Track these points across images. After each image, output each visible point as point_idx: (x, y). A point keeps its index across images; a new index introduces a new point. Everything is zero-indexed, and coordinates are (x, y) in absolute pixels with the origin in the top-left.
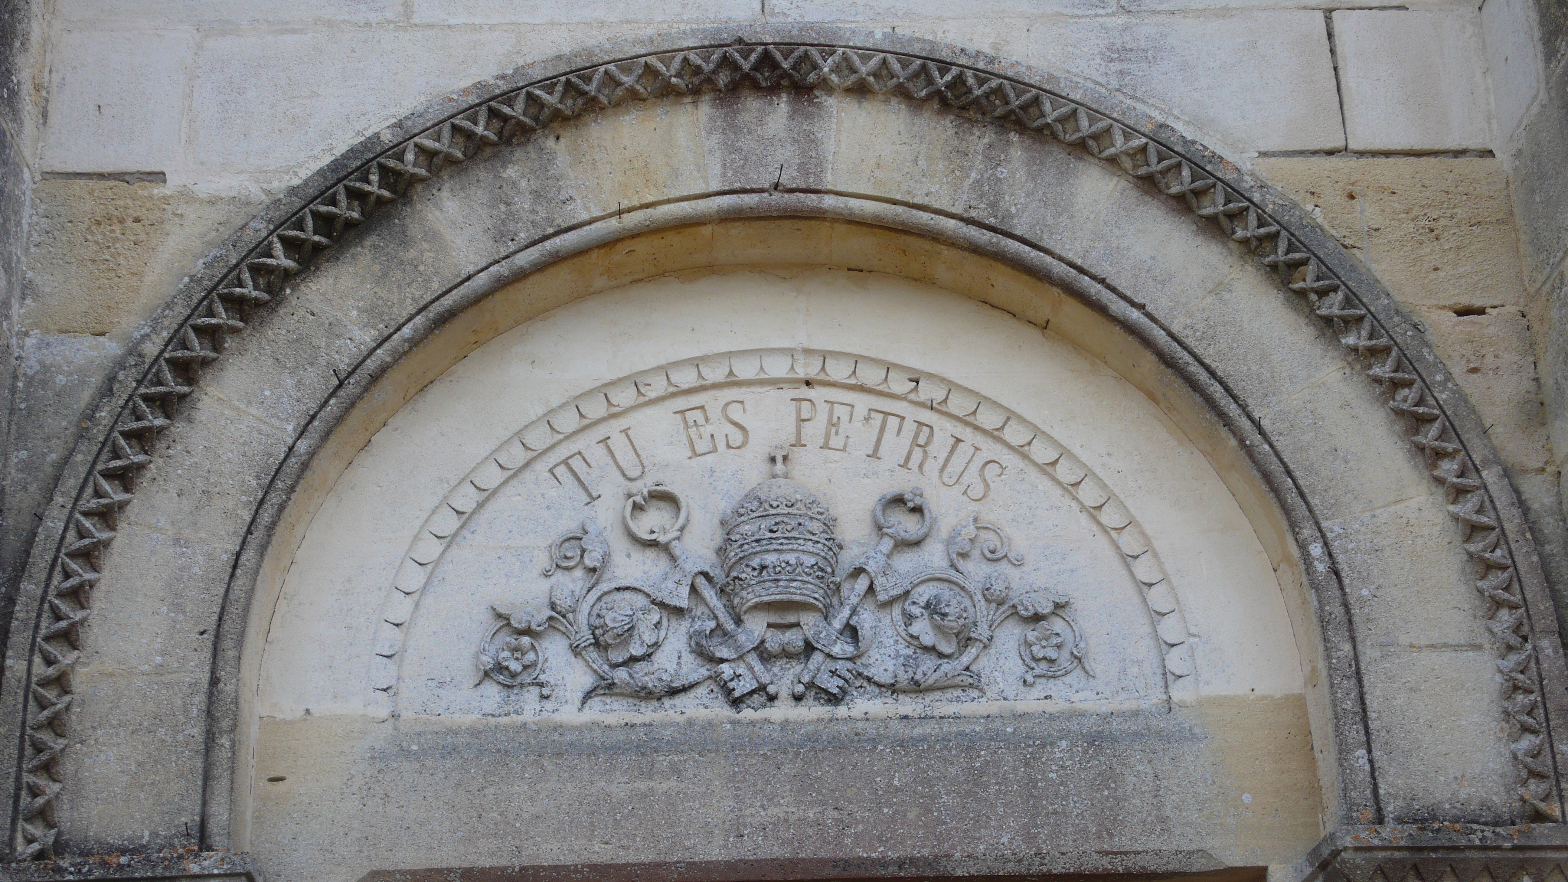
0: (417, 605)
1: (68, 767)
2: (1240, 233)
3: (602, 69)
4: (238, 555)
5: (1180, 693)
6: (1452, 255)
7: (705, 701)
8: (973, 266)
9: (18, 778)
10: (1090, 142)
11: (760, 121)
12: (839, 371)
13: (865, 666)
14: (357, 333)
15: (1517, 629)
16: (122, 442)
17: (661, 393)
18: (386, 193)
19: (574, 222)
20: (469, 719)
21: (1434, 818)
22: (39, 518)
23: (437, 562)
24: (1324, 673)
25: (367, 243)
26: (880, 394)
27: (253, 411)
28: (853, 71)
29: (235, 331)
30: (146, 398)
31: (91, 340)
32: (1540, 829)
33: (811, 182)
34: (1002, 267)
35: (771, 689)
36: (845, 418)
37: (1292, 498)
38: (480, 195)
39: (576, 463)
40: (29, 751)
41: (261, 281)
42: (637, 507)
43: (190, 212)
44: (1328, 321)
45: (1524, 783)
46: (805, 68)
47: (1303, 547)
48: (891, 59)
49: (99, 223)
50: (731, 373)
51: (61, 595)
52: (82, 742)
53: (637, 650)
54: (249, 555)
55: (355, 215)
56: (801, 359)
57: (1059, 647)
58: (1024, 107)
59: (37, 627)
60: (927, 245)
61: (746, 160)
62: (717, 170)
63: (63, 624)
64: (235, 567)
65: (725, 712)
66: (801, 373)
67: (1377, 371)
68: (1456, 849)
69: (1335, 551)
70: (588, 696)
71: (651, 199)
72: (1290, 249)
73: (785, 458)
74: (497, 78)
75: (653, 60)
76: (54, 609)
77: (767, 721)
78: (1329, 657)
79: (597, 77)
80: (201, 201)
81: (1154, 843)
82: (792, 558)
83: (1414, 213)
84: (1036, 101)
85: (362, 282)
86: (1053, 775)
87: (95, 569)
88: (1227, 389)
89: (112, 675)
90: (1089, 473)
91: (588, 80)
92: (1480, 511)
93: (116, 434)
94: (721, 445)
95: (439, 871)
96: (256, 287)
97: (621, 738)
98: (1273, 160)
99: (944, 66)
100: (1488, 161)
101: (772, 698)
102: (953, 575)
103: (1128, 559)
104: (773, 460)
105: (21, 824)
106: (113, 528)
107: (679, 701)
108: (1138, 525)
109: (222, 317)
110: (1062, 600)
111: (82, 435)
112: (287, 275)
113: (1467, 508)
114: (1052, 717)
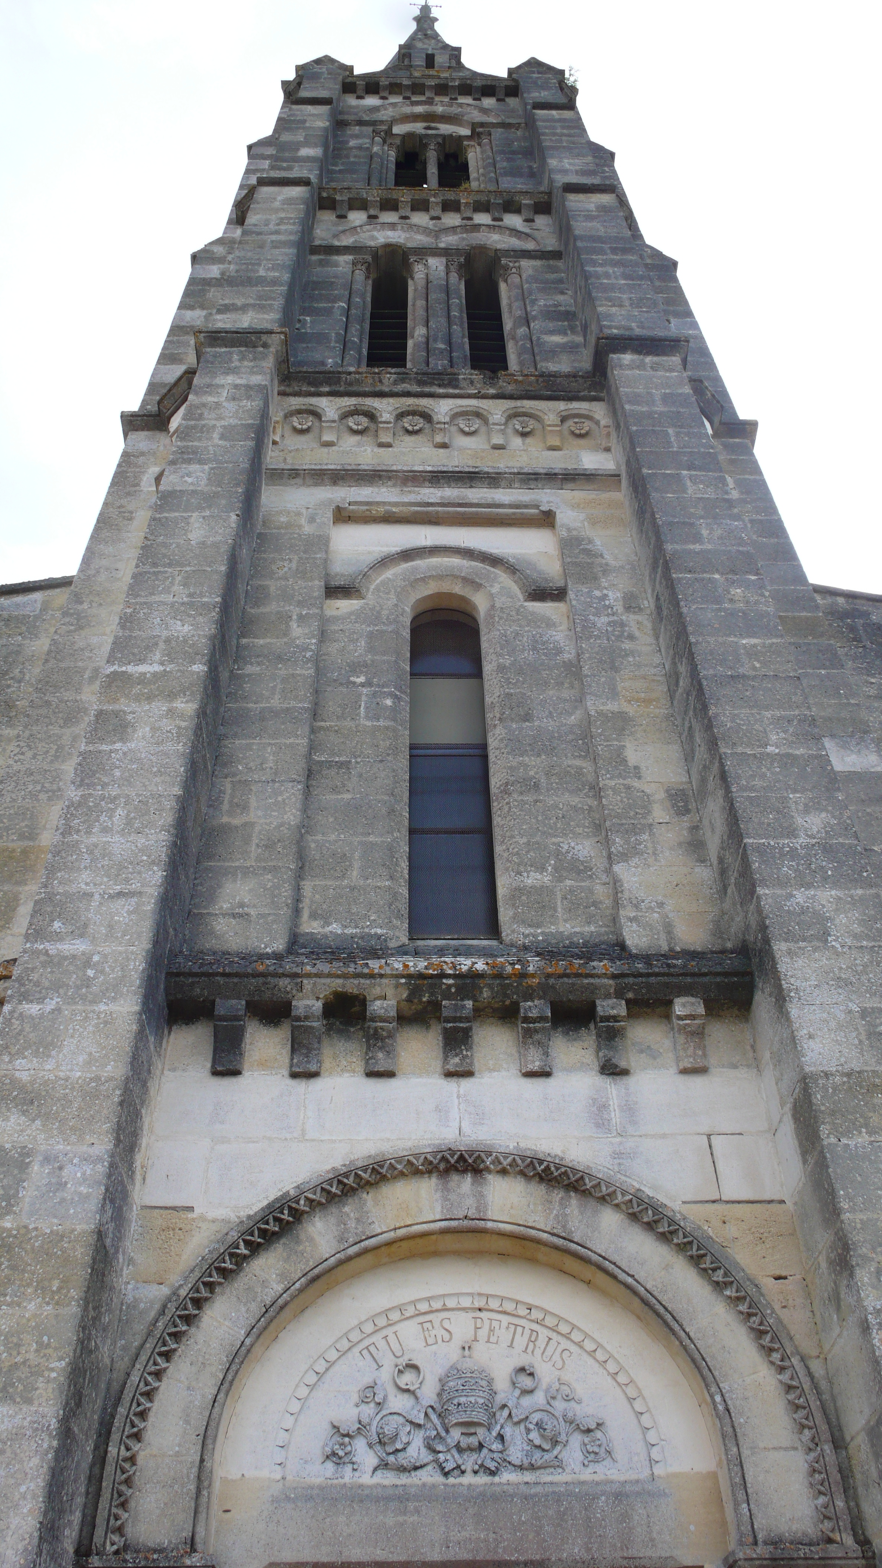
0: (296, 1420)
1: (132, 1504)
2: (675, 1241)
3: (388, 1162)
4: (216, 1396)
5: (658, 1470)
6: (770, 1251)
7: (431, 1473)
8: (556, 1256)
9: (110, 1510)
10: (607, 1197)
11: (459, 1186)
12: (494, 1304)
13: (508, 1455)
14: (275, 1286)
15: (813, 1439)
16: (168, 1338)
17: (412, 1314)
18: (291, 1219)
19: (374, 1233)
20: (318, 1481)
21: (781, 1541)
22: (128, 1374)
23: (306, 1398)
24: (725, 1462)
25: (281, 1242)
26: (514, 1315)
27: (226, 1323)
28: (500, 1163)
29: (220, 1284)
30: (180, 1317)
31: (156, 1287)
32: (832, 1547)
33: (482, 1215)
34: (569, 1256)
35: (463, 1468)
36: (497, 1327)
37: (706, 1371)
38: (332, 1220)
39: (372, 1348)
40: (116, 1495)
41: (233, 1260)
42: (400, 1372)
43: (204, 1226)
44: (717, 1283)
45: (822, 1522)
46: (478, 1162)
47: (712, 1396)
48: (517, 1158)
49: (163, 1230)
50: (444, 1304)
51: (135, 1414)
52: (139, 1491)
53: (399, 1446)
54: (221, 1396)
55: (277, 1229)
56: (476, 1298)
57: (599, 1446)
58: (577, 1181)
59: (124, 1431)
60: (534, 1245)
61: (452, 1204)
62: (439, 1209)
63: (135, 1430)
64: (214, 1402)
65: (441, 1479)
66: (477, 1305)
67: (741, 1308)
68: (792, 1559)
69: (727, 1399)
70: (375, 1469)
71: (410, 1223)
72: (699, 1249)
73: (469, 1347)
74: (342, 1165)
75: (411, 1158)
76: (132, 1422)
77: (461, 1484)
78: (727, 1454)
79: (386, 1166)
80: (209, 1221)
81: (649, 1553)
82: (472, 1399)
83: (753, 1230)
84: (582, 1178)
85: (278, 1261)
86: (598, 1515)
87: (151, 1401)
88: (673, 1317)
89: (155, 1456)
90: (611, 1356)
91: (382, 1167)
92: (792, 1378)
93: (165, 1334)
94: (440, 1340)
95: (302, 1564)
96: (231, 1263)
97: (391, 1492)
98: (688, 1205)
99: (541, 1162)
100: (783, 1205)
101: (463, 1472)
102: (548, 1408)
103: (631, 1400)
104: (464, 1348)
105: (109, 1534)
106: (160, 1381)
107: (419, 1473)
108: (635, 1383)
109: (215, 1278)
110: (600, 1422)
111: (149, 1334)
112: (245, 1257)
113: (785, 1377)
114: (597, 1483)
